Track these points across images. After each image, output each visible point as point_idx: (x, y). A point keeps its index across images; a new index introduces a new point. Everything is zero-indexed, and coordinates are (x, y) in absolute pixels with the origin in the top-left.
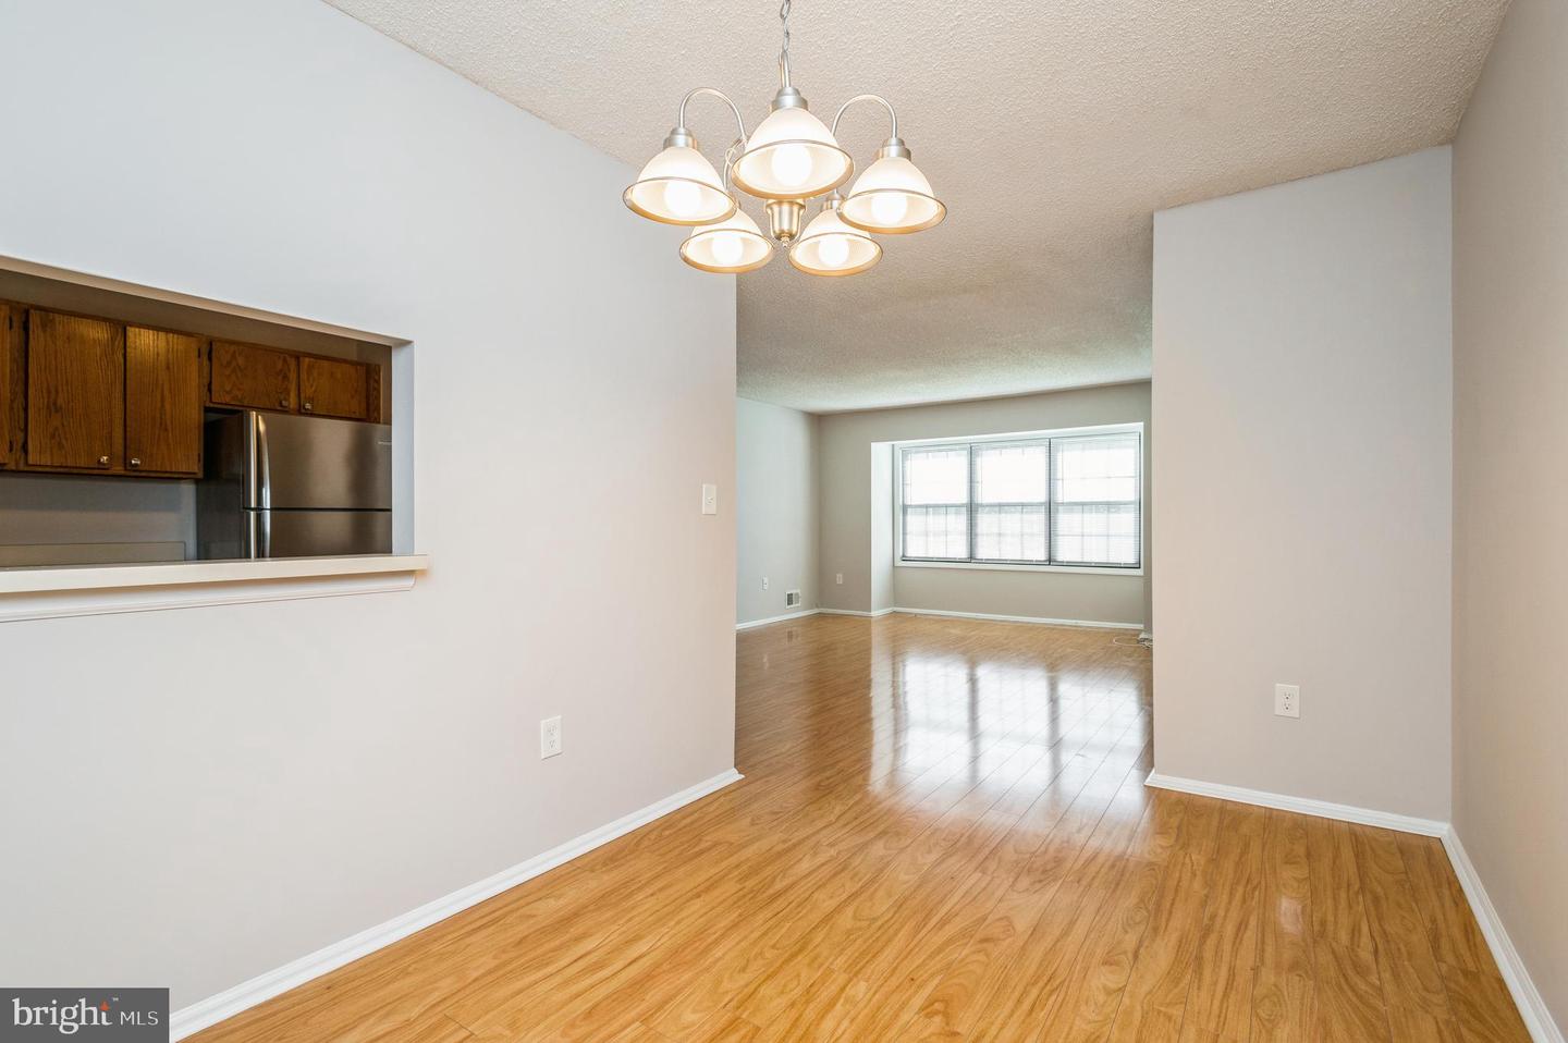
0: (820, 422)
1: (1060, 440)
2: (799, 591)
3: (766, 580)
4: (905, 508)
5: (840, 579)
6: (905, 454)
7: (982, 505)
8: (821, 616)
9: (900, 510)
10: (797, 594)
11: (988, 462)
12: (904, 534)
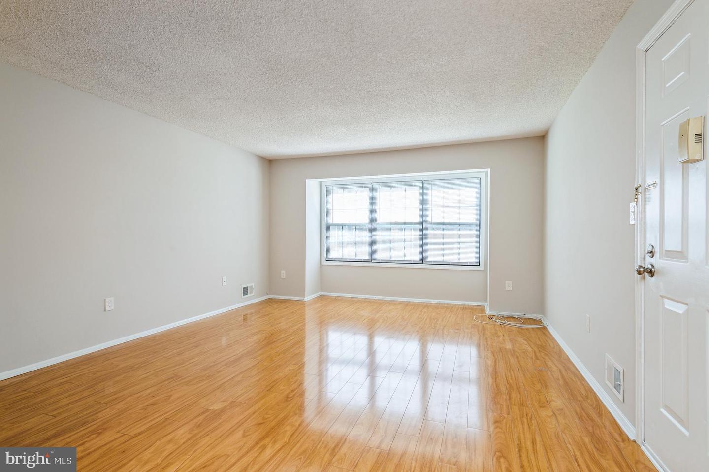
0: (270, 163)
1: (430, 182)
2: (253, 284)
3: (225, 278)
4: (328, 226)
5: (283, 274)
6: (328, 189)
7: (379, 224)
8: (270, 301)
9: (326, 227)
10: (252, 286)
11: (384, 196)
12: (328, 243)
